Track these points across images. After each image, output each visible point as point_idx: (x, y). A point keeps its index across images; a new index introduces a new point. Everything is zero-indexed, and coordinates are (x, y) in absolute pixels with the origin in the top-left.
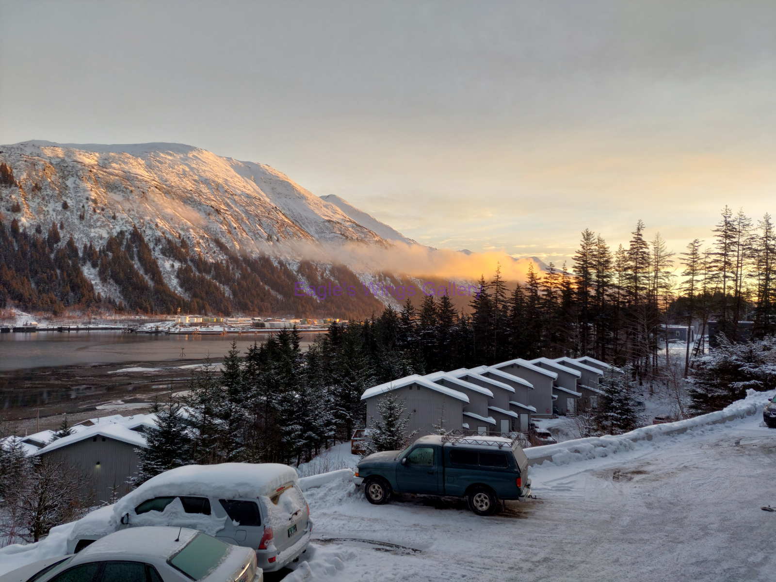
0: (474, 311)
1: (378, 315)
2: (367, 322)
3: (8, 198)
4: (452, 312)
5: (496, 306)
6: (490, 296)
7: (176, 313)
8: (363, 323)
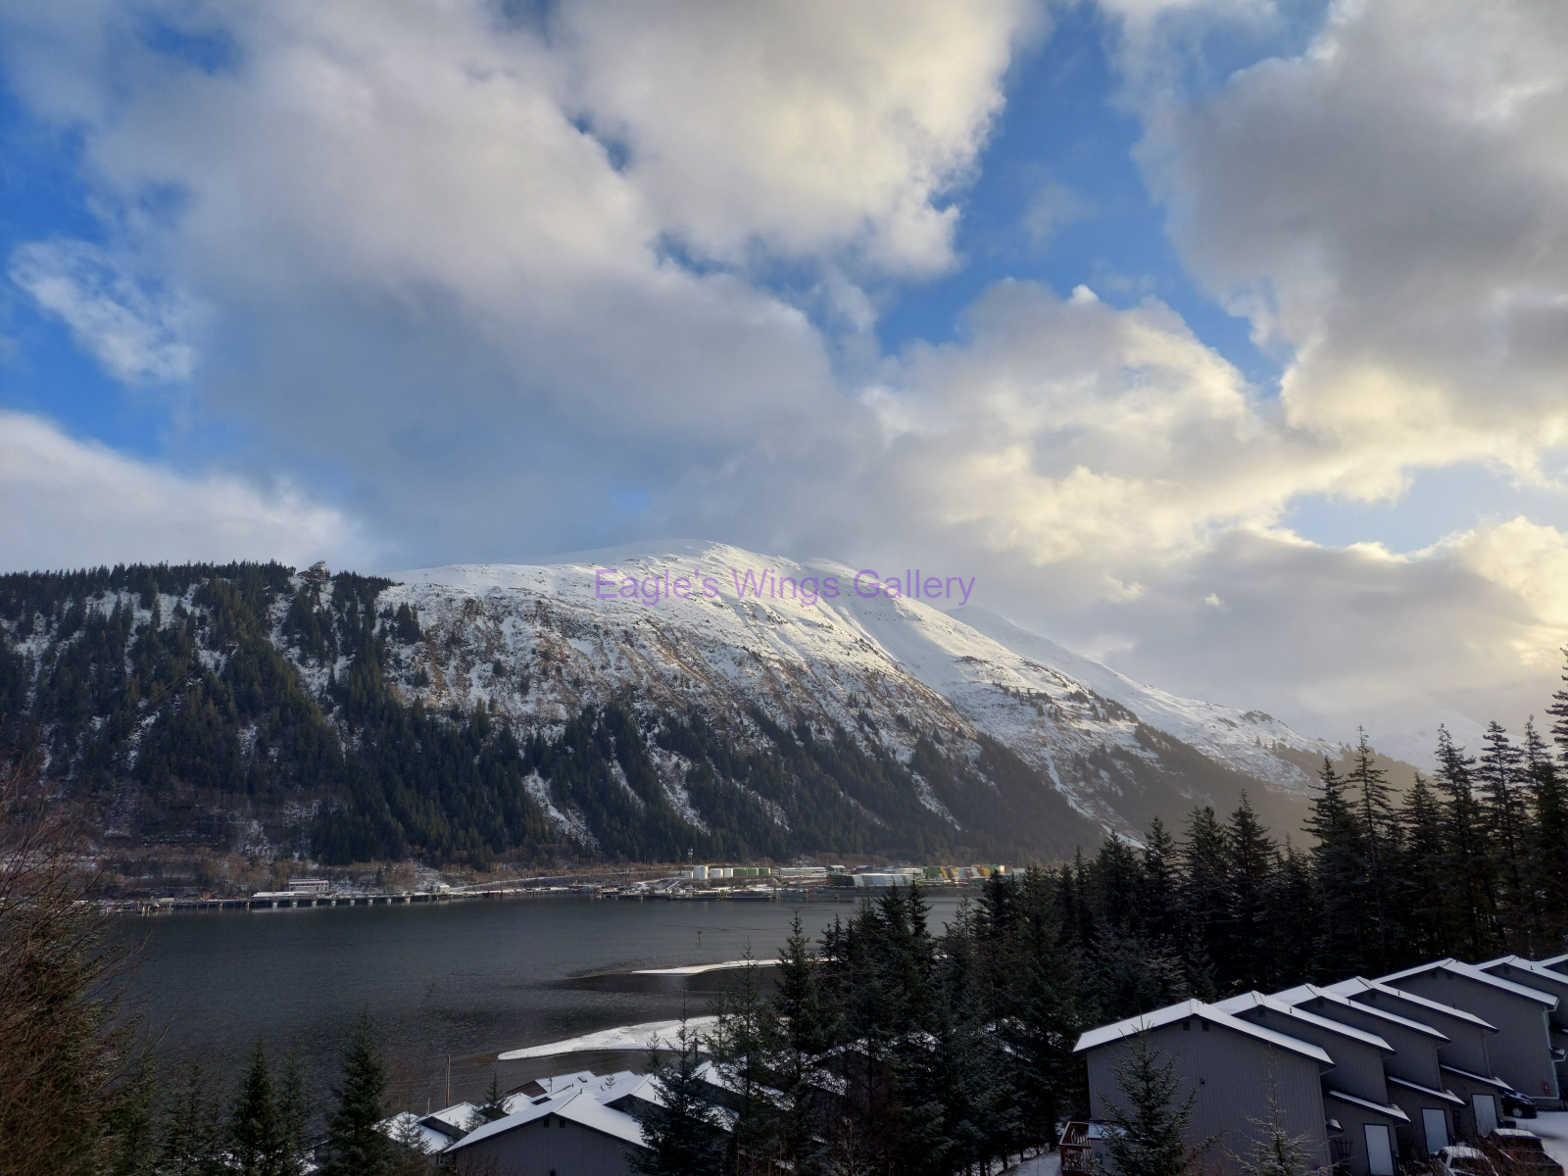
0: (1318, 842)
1: (1091, 856)
2: (1066, 872)
3: (409, 660)
4: (1264, 845)
5: (1371, 830)
6: (1352, 805)
7: (684, 859)
8: (1058, 875)
